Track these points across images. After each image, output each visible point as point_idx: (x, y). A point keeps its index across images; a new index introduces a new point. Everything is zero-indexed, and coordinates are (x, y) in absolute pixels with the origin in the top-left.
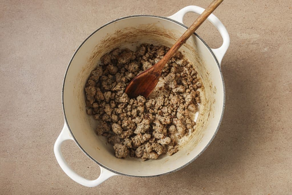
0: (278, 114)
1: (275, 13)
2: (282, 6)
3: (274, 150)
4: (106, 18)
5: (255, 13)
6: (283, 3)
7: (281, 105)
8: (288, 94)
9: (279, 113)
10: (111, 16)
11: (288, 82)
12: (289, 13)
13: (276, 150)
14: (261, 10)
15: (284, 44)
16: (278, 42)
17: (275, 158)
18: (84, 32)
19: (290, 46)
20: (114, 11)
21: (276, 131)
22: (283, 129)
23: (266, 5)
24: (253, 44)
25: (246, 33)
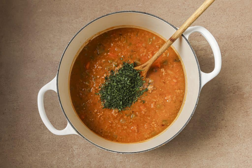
0: (222, 114)
1: (222, 21)
2: (229, 15)
3: (217, 145)
4: (69, 28)
5: (204, 22)
6: (230, 12)
7: (225, 105)
8: (232, 96)
9: (223, 112)
10: (74, 26)
11: (232, 85)
12: (235, 21)
13: (219, 145)
14: (210, 18)
15: (230, 50)
16: (225, 49)
17: (218, 152)
18: (50, 40)
19: (235, 52)
20: (76, 21)
21: (220, 128)
22: (226, 127)
23: (214, 14)
24: (201, 50)
25: (195, 40)
